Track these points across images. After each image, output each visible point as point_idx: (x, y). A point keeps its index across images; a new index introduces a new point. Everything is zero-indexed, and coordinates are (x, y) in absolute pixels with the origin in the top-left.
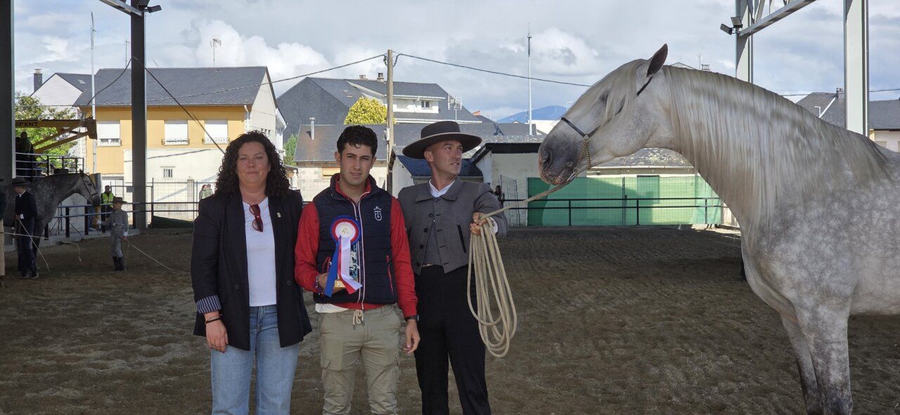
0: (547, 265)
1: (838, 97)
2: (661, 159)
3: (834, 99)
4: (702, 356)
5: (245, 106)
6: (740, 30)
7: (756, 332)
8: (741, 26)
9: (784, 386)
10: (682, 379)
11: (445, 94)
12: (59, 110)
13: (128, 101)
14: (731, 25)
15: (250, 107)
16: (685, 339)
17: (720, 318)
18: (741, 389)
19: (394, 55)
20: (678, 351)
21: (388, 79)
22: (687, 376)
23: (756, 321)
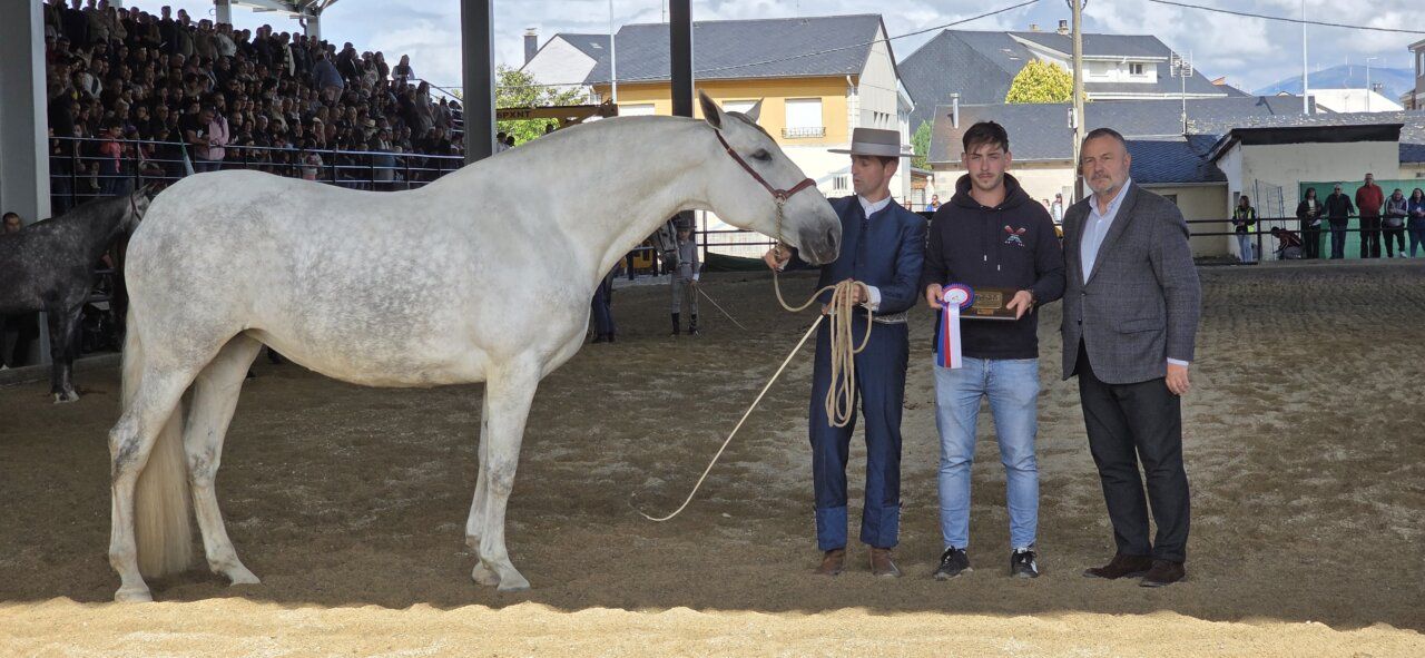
0: (1330, 322)
5: (848, 77)
11: (1165, 51)
12: (563, 91)
13: (666, 74)
15: (856, 79)
21: (1074, 28)
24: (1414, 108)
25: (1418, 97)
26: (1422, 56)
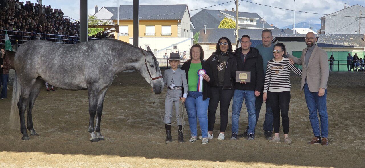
2: (349, 44)
5: (178, 20)
11: (259, 17)
12: (104, 21)
15: (180, 21)
19: (239, 1)
21: (236, 10)
24: (320, 33)
25: (322, 31)
26: (323, 21)
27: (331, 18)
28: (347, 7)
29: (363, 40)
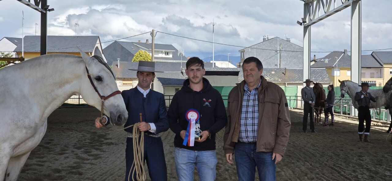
1: (344, 53)
2: (270, 79)
3: (343, 54)
4: (298, 163)
5: (89, 53)
6: (305, 23)
7: (319, 154)
8: (306, 22)
9: (335, 176)
10: (291, 173)
11: (174, 49)
12: (6, 53)
14: (301, 22)
15: (91, 54)
16: (290, 156)
17: (302, 147)
18: (317, 178)
19: (155, 32)
20: (288, 161)
21: (152, 42)
22: (293, 172)
23: (318, 149)
24: (240, 67)
26: (242, 53)
27: (250, 50)
28: (267, 39)
29: (285, 75)
